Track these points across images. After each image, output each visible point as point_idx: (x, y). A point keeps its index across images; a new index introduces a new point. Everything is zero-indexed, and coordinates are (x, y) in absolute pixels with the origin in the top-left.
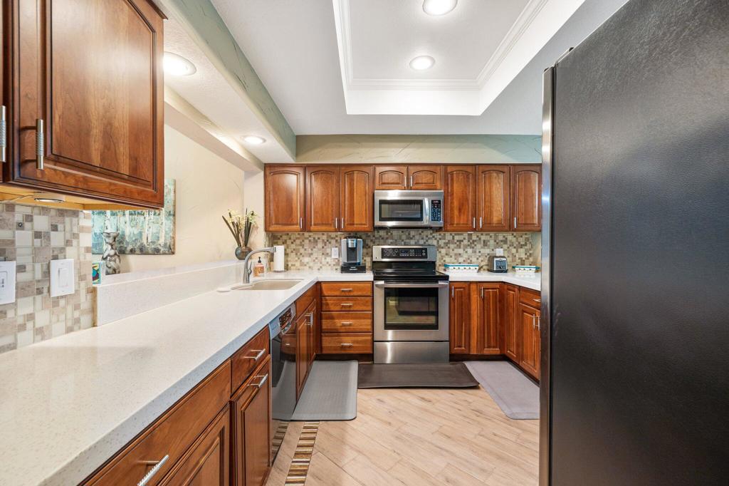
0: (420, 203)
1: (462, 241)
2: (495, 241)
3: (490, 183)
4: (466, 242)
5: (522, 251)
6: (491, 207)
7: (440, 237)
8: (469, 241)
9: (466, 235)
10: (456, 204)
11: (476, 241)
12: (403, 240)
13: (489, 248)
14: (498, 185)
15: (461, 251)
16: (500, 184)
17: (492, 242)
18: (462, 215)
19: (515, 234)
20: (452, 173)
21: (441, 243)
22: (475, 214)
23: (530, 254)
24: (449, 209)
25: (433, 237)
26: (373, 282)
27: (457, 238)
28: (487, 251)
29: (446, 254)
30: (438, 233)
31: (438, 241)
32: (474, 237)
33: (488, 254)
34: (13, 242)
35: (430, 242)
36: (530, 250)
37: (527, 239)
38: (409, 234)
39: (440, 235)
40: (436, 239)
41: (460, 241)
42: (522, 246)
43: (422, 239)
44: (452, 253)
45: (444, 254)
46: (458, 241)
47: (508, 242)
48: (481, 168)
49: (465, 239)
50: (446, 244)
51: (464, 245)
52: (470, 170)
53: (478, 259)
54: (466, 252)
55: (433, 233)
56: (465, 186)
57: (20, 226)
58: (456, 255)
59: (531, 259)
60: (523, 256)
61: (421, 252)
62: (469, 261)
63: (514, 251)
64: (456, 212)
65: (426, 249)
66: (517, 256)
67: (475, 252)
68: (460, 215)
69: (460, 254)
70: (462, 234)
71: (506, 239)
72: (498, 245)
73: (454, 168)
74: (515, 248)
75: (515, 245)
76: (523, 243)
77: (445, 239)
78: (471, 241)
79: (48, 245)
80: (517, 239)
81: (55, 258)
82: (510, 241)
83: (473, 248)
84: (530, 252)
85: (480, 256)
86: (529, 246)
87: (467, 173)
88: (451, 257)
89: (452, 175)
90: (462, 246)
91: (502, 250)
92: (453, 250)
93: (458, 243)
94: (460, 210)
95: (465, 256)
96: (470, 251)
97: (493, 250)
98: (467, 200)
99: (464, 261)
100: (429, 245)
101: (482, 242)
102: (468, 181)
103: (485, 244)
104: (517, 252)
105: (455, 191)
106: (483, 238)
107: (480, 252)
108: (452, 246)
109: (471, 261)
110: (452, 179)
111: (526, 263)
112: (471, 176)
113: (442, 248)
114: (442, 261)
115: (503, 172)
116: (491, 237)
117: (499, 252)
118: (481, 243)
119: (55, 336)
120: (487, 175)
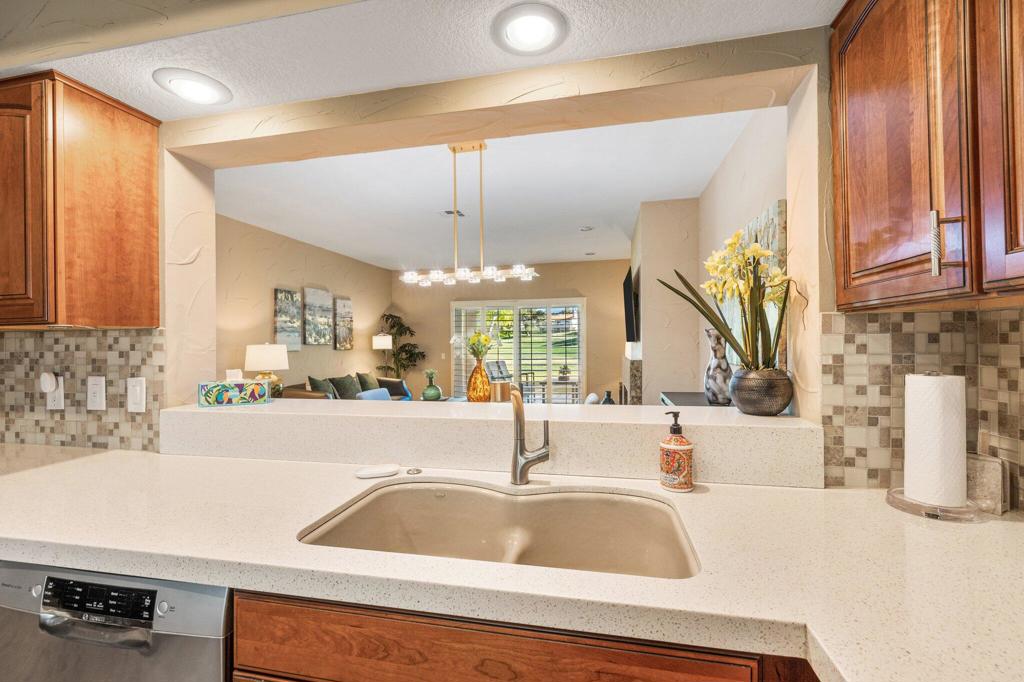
34: (106, 361)
57: (110, 348)
79: (127, 364)
81: (133, 376)
119: (133, 449)
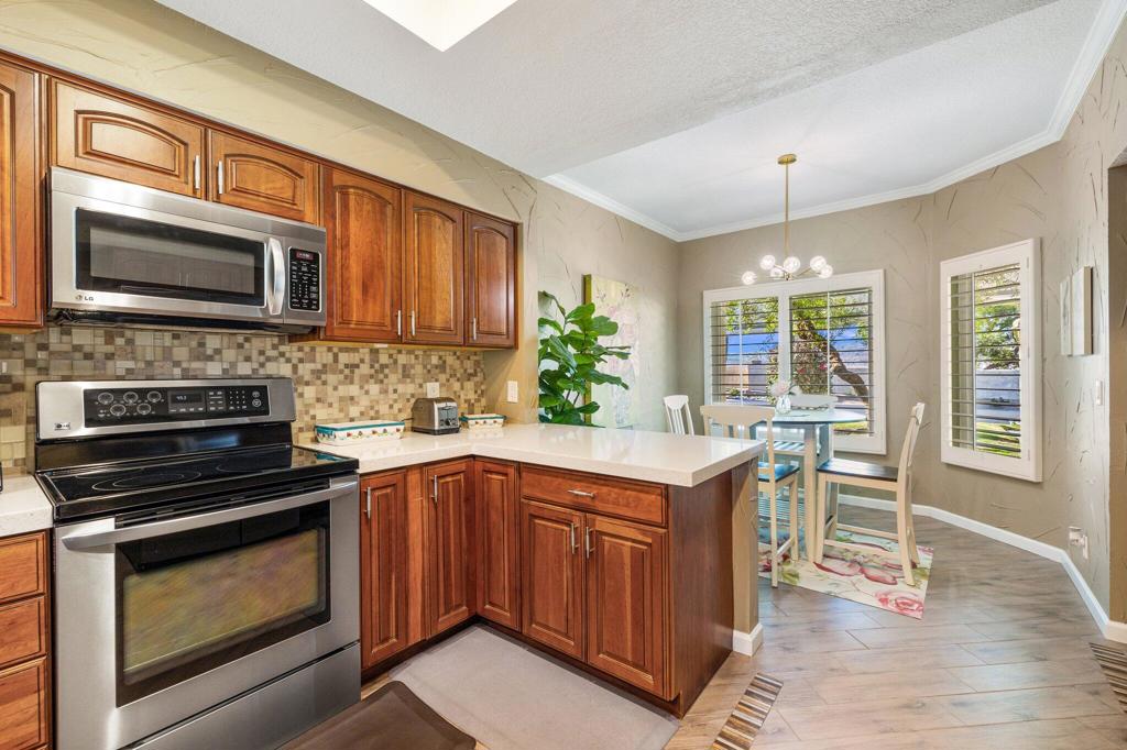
0: (255, 249)
1: (357, 366)
2: (425, 367)
3: (430, 236)
4: (365, 369)
5: (469, 385)
6: (431, 291)
7: (300, 355)
8: (372, 367)
9: (364, 352)
10: (355, 270)
11: (387, 366)
12: (177, 364)
13: (413, 382)
14: (444, 245)
15: (354, 390)
16: (447, 243)
17: (419, 369)
18: (370, 301)
19: (458, 354)
20: (344, 190)
21: (305, 370)
22: (398, 303)
23: (482, 391)
24: (339, 281)
25: (282, 354)
26: (50, 533)
27: (344, 358)
28: (409, 389)
29: (318, 400)
30: (295, 346)
31: (295, 368)
32: (384, 359)
33: (413, 396)
35: (271, 368)
36: (482, 383)
37: (477, 363)
38: (202, 345)
39: (300, 349)
40: (288, 361)
41: (353, 367)
42: (469, 377)
43: (248, 359)
44: (332, 396)
45: (312, 401)
46: (347, 366)
47: (448, 371)
48: (412, 198)
49: (362, 361)
50: (317, 374)
51: (362, 376)
52: (387, 194)
53: (391, 407)
54: (367, 392)
55: (281, 342)
56: (378, 232)
58: (341, 399)
59: (484, 401)
60: (472, 396)
61: (246, 396)
62: (372, 413)
63: (457, 386)
64: (356, 292)
65: (263, 389)
66: (462, 397)
67: (386, 392)
68: (365, 301)
69: (352, 398)
70: (356, 350)
71: (444, 362)
72: (429, 375)
73: (350, 180)
74: (458, 380)
75: (458, 375)
76: (472, 371)
77: (314, 361)
78: (377, 366)
80: (462, 362)
82: (451, 366)
83: (382, 382)
84: (483, 387)
85: (396, 401)
86: (479, 378)
87: (384, 203)
88: (330, 405)
89: (345, 195)
90: (356, 379)
91: (438, 384)
92: (335, 388)
93: (347, 371)
94: (365, 289)
95: (364, 402)
96: (374, 388)
97: (421, 386)
98: (381, 266)
99: (362, 414)
100: (269, 377)
101: (400, 371)
102: (383, 221)
103: (406, 374)
104: (462, 388)
105: (352, 238)
106: (402, 359)
107: (395, 391)
108: (332, 378)
109: (377, 412)
110: (345, 206)
111: (476, 410)
112: (389, 210)
113: (307, 384)
114: (307, 418)
115: (454, 221)
116: (417, 357)
117: (433, 390)
118: (396, 372)
120: (424, 218)
